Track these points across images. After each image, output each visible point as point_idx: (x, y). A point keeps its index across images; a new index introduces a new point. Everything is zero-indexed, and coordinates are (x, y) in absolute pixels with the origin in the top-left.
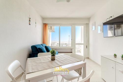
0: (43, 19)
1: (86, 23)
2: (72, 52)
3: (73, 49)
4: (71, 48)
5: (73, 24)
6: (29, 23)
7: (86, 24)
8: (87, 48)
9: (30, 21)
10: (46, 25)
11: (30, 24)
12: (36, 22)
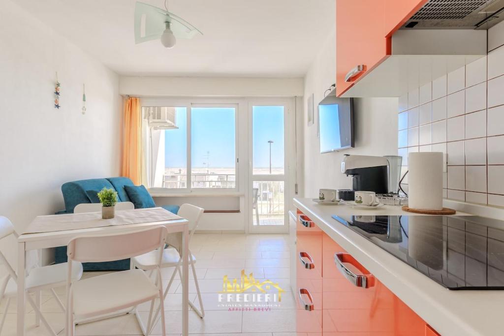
0: (120, 77)
1: (293, 95)
2: (238, 211)
3: (244, 196)
4: (236, 194)
5: (243, 98)
6: (56, 101)
7: (291, 98)
8: (297, 193)
9: (57, 93)
10: (134, 103)
11: (57, 106)
12: (84, 96)
